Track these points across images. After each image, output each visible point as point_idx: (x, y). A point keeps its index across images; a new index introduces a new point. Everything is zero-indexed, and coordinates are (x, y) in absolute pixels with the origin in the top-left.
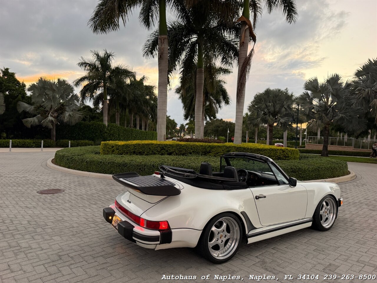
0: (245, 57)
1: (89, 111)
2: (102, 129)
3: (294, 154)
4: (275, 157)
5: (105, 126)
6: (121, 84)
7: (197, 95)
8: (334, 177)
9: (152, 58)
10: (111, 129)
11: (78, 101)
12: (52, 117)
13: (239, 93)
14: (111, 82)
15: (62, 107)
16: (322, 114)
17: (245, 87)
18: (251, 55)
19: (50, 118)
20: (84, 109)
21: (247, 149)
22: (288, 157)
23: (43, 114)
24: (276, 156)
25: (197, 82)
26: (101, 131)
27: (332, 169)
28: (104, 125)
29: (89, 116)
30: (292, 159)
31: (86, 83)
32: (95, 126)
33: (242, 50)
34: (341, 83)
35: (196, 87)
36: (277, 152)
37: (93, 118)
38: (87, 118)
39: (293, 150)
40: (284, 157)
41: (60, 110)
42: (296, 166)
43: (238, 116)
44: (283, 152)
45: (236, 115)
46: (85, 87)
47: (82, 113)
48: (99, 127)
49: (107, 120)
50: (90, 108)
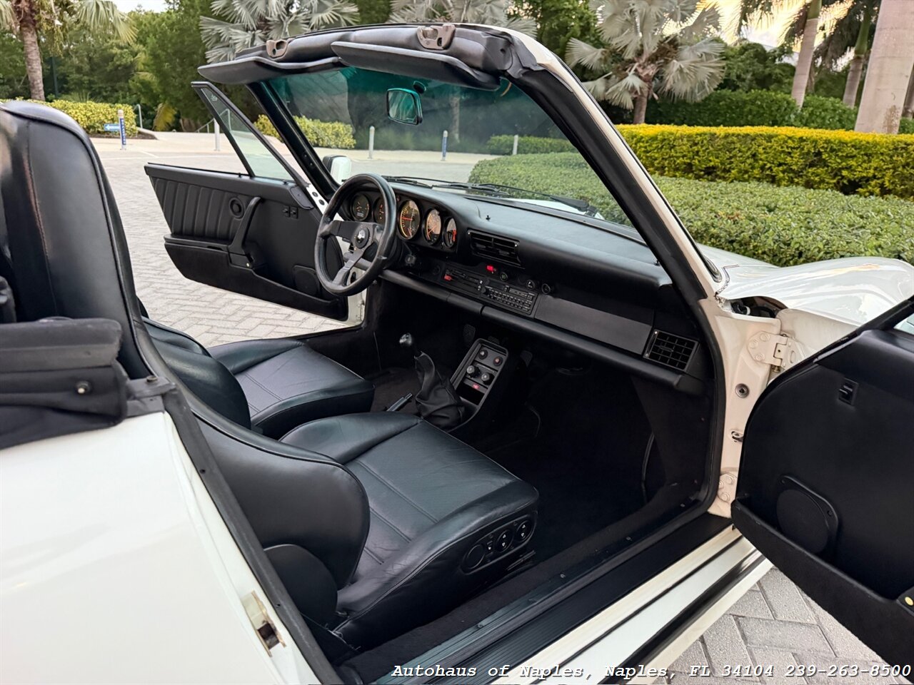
1: (755, 60)
2: (781, 116)
5: (791, 105)
10: (811, 114)
11: (716, 26)
12: (640, 77)
15: (669, 48)
19: (632, 80)
20: (744, 53)
23: (620, 69)
29: (752, 76)
32: (759, 106)
37: (763, 82)
38: (744, 80)
41: (662, 56)
47: (719, 65)
48: (773, 109)
49: (805, 85)
50: (763, 50)
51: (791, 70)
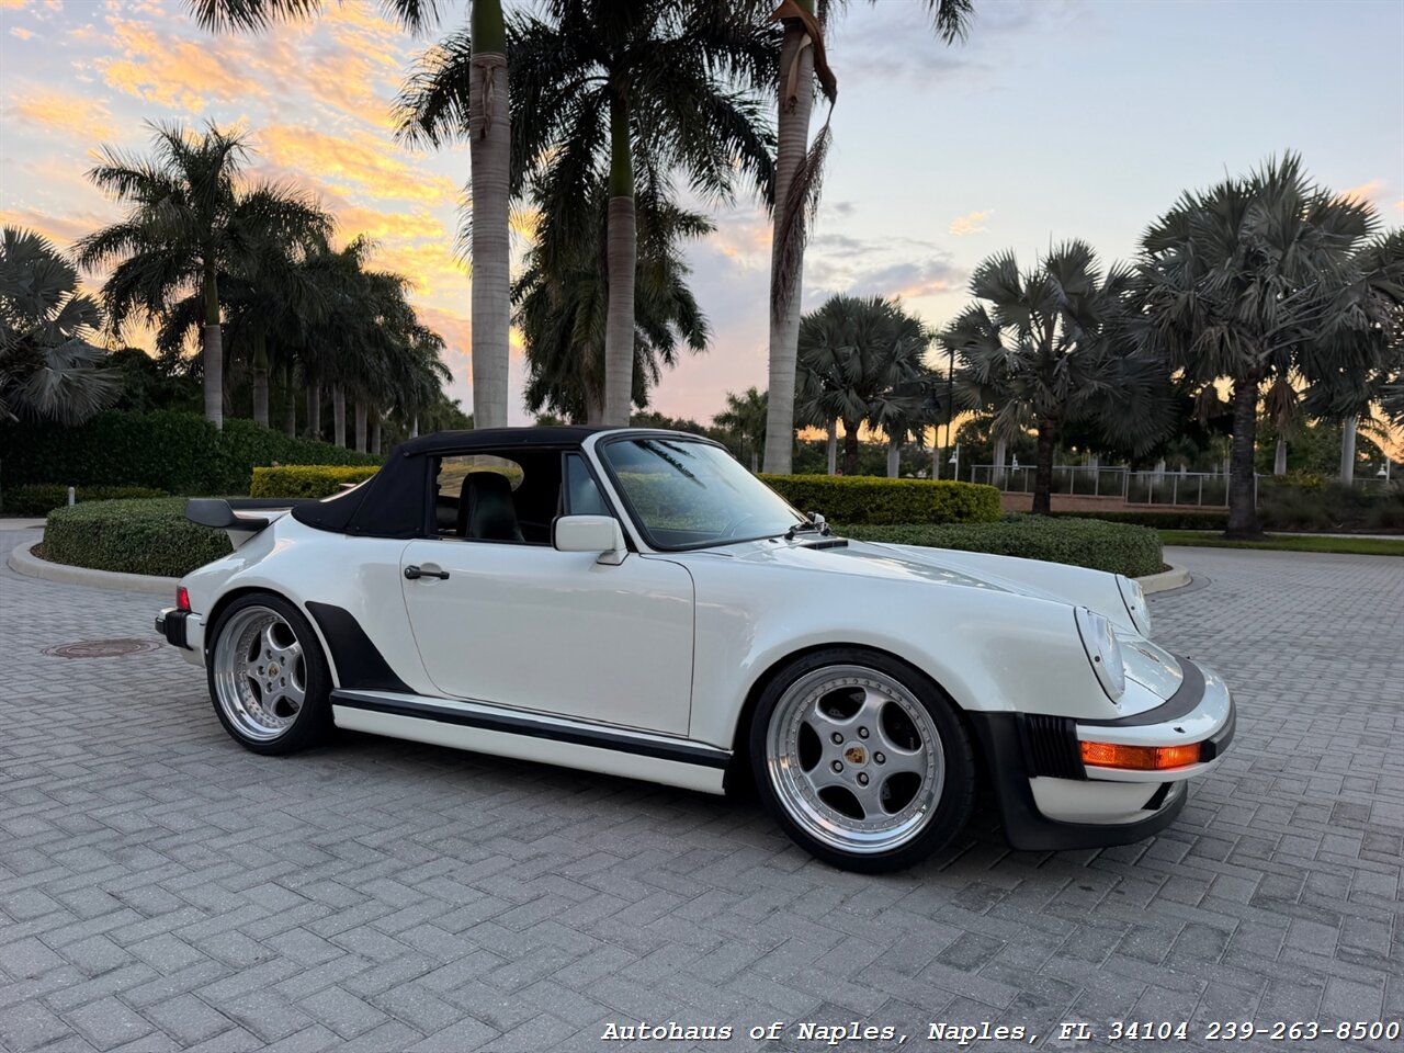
0: (801, 154)
1: (142, 371)
2: (203, 443)
3: (986, 504)
4: (925, 517)
5: (212, 429)
6: (275, 261)
7: (611, 296)
9: (433, 146)
10: (236, 440)
11: (96, 325)
14: (238, 252)
15: (28, 348)
16: (1035, 379)
18: (820, 147)
20: (122, 361)
21: (829, 488)
22: (969, 514)
24: (930, 510)
25: (610, 250)
26: (196, 451)
27: (1128, 547)
28: (210, 427)
29: (146, 389)
31: (126, 253)
32: (170, 431)
33: (790, 126)
34: (1092, 276)
35: (607, 270)
36: (934, 498)
38: (136, 396)
39: (982, 491)
40: (957, 514)
41: (21, 361)
42: (1017, 538)
43: (779, 373)
44: (952, 498)
46: (122, 270)
47: (114, 377)
49: (221, 404)
50: (148, 357)
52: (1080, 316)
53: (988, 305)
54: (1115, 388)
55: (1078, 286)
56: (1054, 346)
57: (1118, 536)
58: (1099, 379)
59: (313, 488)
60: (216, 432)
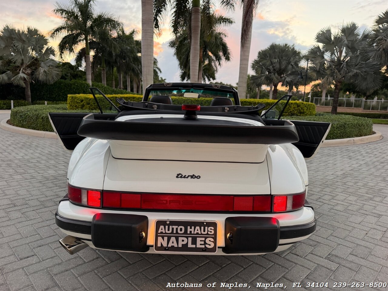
1: (70, 69)
2: (86, 89)
3: (310, 109)
4: (287, 114)
5: (88, 85)
8: (361, 136)
11: (54, 55)
12: (25, 74)
13: (244, 34)
15: (35, 62)
16: (335, 69)
17: (252, 28)
19: (22, 75)
20: (64, 66)
21: (254, 103)
22: (303, 113)
23: (14, 70)
24: (289, 111)
25: (192, 25)
27: (359, 125)
29: (70, 74)
30: (308, 115)
31: (64, 33)
32: (77, 86)
34: (357, 34)
35: (191, 32)
36: (291, 107)
38: (68, 76)
39: (309, 105)
40: (299, 113)
41: (34, 65)
43: (242, 65)
45: (240, 65)
46: (64, 39)
47: (59, 70)
48: (82, 87)
49: (91, 78)
50: (71, 65)
51: (84, 73)
52: (352, 48)
53: (321, 45)
54: (362, 72)
55: (352, 38)
56: (342, 58)
57: (356, 121)
58: (356, 69)
59: (84, 101)
60: (89, 86)
